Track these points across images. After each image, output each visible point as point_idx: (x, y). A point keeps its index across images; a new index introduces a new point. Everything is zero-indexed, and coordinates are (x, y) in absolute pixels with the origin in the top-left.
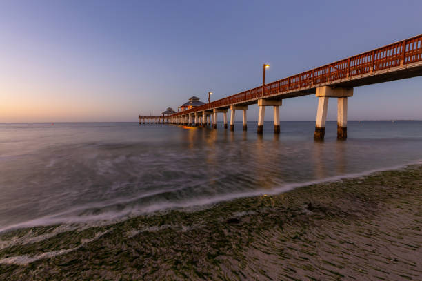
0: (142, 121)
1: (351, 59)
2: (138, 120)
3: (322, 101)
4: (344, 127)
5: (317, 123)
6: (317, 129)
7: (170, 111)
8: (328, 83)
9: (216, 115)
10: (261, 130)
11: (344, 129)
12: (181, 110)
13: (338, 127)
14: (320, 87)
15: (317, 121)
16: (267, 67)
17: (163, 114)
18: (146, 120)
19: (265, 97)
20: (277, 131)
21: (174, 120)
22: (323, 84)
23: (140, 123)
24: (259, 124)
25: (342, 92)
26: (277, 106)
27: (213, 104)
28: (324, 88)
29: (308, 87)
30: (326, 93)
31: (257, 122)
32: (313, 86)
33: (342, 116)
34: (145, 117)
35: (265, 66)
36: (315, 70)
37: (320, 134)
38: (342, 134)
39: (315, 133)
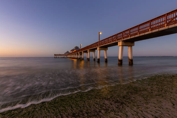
0: (56, 56)
1: (131, 29)
2: (54, 56)
3: (120, 47)
4: (132, 59)
5: (119, 58)
6: (119, 60)
7: (68, 52)
8: (122, 40)
9: (83, 54)
10: (99, 61)
11: (132, 60)
12: (71, 52)
13: (129, 59)
14: (119, 41)
15: (119, 56)
16: (101, 33)
17: (65, 53)
18: (58, 56)
19: (100, 46)
20: (106, 61)
21: (69, 56)
22: (120, 40)
23: (55, 58)
24: (98, 58)
25: (129, 44)
26: (106, 50)
27: (82, 49)
28: (121, 42)
29: (115, 42)
30: (122, 44)
31: (97, 57)
32: (117, 41)
33: (130, 54)
34: (57, 55)
35: (99, 33)
36: (117, 34)
37: (121, 62)
38: (131, 62)
39: (118, 62)
